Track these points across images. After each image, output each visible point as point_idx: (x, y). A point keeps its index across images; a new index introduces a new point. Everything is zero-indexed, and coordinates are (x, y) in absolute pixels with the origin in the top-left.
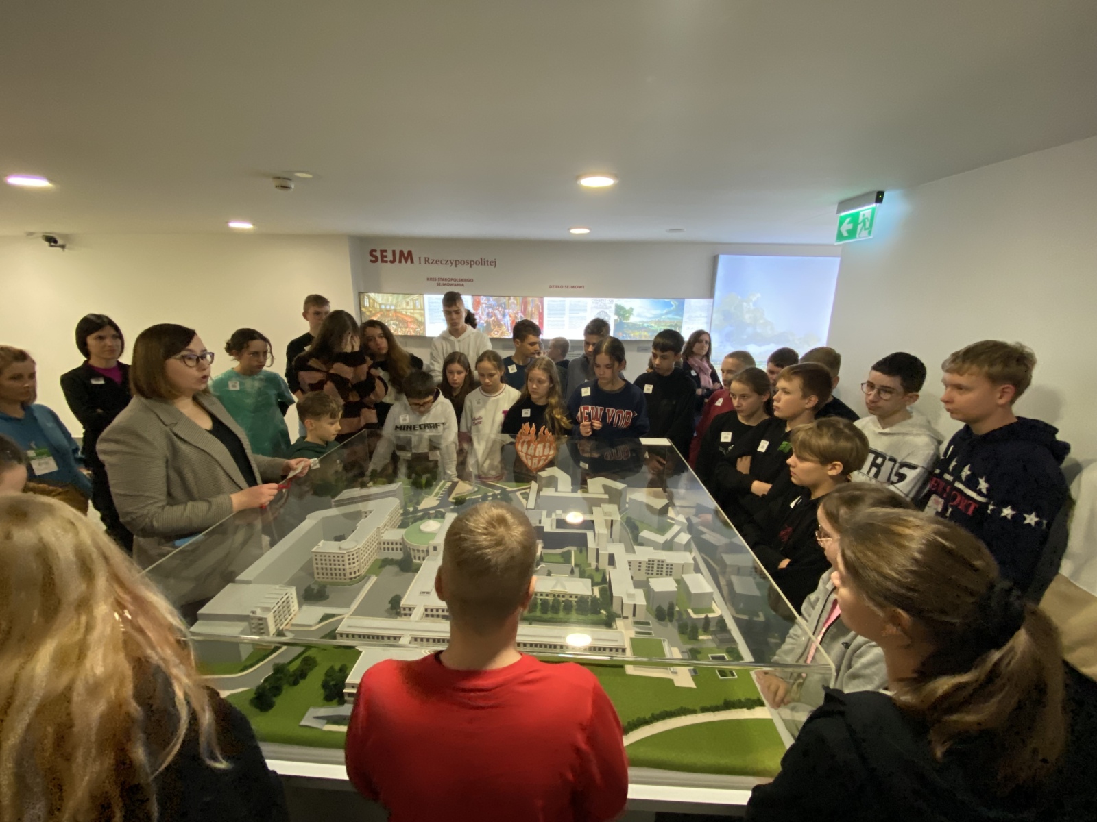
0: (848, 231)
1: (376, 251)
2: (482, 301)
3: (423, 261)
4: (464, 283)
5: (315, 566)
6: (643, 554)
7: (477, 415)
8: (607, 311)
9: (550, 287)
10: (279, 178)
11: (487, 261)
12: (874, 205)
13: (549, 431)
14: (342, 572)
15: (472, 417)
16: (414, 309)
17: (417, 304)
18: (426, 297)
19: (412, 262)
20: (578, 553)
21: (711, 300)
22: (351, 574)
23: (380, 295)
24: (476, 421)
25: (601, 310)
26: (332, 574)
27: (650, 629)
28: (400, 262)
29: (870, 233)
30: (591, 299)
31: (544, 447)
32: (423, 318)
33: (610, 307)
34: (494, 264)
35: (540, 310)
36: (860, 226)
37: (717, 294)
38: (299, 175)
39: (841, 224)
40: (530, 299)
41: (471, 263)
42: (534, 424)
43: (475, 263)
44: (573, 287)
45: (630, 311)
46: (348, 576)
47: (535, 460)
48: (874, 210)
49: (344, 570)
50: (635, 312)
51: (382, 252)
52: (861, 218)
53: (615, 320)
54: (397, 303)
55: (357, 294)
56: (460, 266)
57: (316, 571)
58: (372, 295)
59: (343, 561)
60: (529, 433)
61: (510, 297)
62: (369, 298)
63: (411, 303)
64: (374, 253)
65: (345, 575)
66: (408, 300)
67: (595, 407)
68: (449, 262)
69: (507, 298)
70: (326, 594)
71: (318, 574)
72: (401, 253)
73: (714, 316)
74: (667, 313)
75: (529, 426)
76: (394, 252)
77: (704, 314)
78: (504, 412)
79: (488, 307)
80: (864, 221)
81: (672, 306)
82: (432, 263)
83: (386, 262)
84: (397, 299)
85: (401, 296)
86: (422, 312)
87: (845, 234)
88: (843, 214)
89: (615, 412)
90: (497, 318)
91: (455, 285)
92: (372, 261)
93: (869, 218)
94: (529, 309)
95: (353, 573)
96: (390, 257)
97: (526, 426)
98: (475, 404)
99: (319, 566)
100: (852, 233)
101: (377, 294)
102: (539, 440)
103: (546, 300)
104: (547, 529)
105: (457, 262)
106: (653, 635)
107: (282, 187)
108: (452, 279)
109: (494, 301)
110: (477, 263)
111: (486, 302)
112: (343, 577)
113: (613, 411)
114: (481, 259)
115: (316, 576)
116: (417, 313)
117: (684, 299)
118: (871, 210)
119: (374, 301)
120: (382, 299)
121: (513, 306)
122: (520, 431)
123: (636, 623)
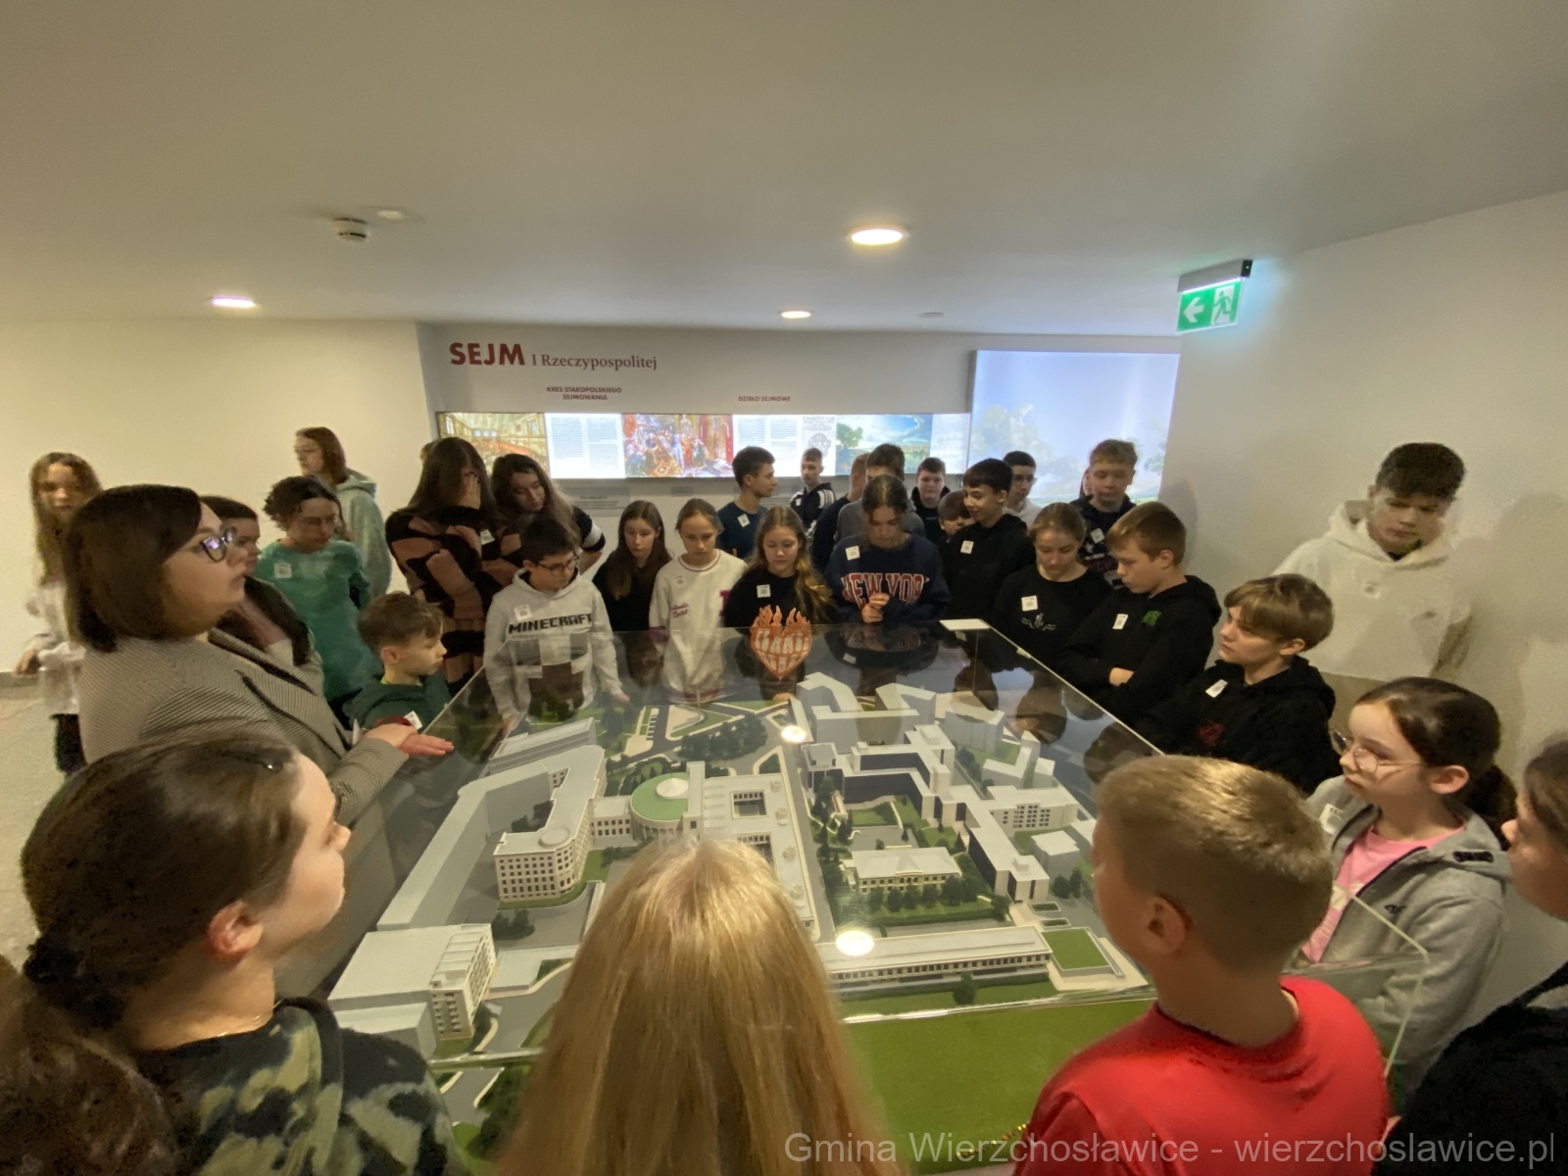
0: (1197, 316)
1: (460, 345)
2: (639, 422)
3: (539, 360)
4: (608, 394)
5: (500, 879)
6: (1007, 798)
7: (679, 601)
8: (826, 433)
9: (740, 399)
10: (346, 219)
11: (642, 360)
12: (1238, 280)
13: (803, 616)
14: (549, 883)
15: (669, 603)
16: (529, 437)
17: (534, 429)
18: (549, 416)
19: (522, 362)
20: (901, 805)
21: (968, 415)
22: (562, 884)
23: (472, 415)
24: (679, 611)
25: (817, 432)
26: (530, 889)
27: (1059, 915)
28: (502, 362)
29: (1232, 318)
30: (801, 416)
31: (795, 642)
32: (544, 451)
33: (830, 428)
34: (652, 365)
35: (728, 435)
36: (1216, 310)
37: (976, 405)
38: (384, 214)
39: (1183, 308)
40: (712, 417)
41: (617, 364)
42: (778, 609)
43: (623, 363)
44: (773, 399)
45: (859, 433)
46: (559, 888)
47: (783, 661)
48: (1238, 287)
49: (552, 879)
50: (865, 435)
51: (471, 346)
52: (1217, 298)
53: (838, 447)
54: (501, 426)
55: (433, 415)
56: (598, 368)
57: (501, 887)
58: (459, 416)
59: (550, 865)
60: (772, 621)
61: (681, 414)
62: (454, 419)
63: (524, 428)
64: (458, 349)
65: (553, 887)
66: (519, 422)
67: (870, 576)
68: (581, 362)
69: (677, 416)
70: (530, 924)
71: (506, 891)
72: (504, 349)
73: (973, 438)
74: (909, 436)
75: (771, 611)
76: (491, 347)
77: (960, 435)
78: (723, 594)
79: (649, 431)
80: (1222, 302)
81: (916, 424)
82: (554, 364)
83: (479, 362)
84: (501, 421)
85: (507, 416)
86: (544, 440)
87: (1193, 320)
88: (1186, 292)
89: (900, 578)
90: (663, 448)
91: (593, 397)
92: (454, 362)
93: (1231, 297)
94: (712, 432)
95: (566, 883)
96: (485, 355)
97: (766, 612)
98: (675, 584)
99: (508, 878)
100: (1203, 318)
101: (466, 414)
102: (786, 629)
103: (737, 419)
104: (848, 773)
105: (595, 363)
106: (1070, 925)
107: (352, 234)
108: (587, 389)
109: (656, 421)
110: (627, 363)
111: (645, 423)
112: (549, 891)
113: (896, 577)
114: (633, 357)
115: (502, 894)
116: (535, 443)
117: (932, 414)
118: (1233, 287)
119: (463, 425)
120: (476, 422)
121: (687, 428)
122: (757, 619)
123: (1038, 908)
